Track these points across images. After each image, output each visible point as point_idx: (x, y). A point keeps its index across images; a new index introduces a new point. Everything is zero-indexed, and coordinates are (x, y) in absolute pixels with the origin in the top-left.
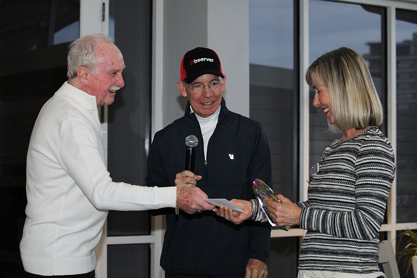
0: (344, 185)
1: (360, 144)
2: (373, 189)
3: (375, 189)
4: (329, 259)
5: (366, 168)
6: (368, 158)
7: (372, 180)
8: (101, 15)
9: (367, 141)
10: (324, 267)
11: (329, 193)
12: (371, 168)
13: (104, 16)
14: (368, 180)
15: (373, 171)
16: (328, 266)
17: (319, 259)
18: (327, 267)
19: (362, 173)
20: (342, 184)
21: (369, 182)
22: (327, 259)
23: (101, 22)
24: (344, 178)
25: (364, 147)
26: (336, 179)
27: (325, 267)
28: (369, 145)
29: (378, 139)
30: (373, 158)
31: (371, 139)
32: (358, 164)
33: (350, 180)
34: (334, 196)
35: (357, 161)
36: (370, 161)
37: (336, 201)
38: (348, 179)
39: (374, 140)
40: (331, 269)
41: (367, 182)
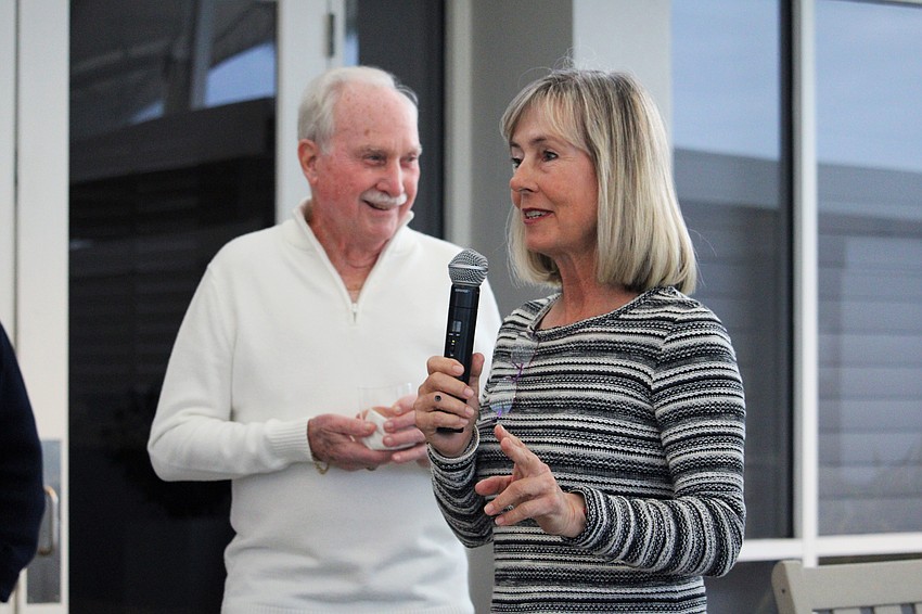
1: (661, 333)
3: (722, 446)
6: (692, 367)
7: (714, 423)
9: (682, 322)
12: (707, 391)
19: (683, 408)
25: (677, 339)
28: (688, 333)
31: (689, 316)
39: (699, 320)
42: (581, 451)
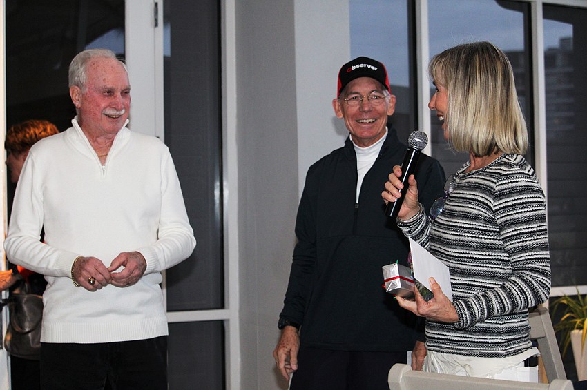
1: (496, 180)
9: (504, 175)
25: (501, 184)
28: (507, 181)
29: (518, 172)
31: (509, 172)
39: (513, 174)
42: (459, 238)
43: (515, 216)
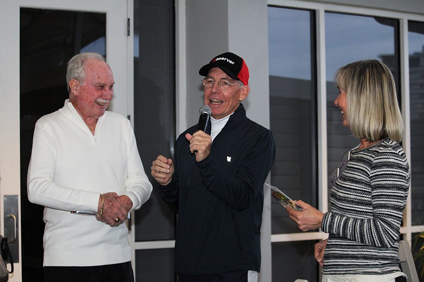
0: (359, 195)
1: (374, 156)
2: (388, 200)
3: (390, 200)
4: (350, 263)
5: (380, 180)
6: (381, 170)
7: (387, 191)
8: (126, 30)
9: (380, 153)
10: (345, 271)
11: (346, 202)
12: (385, 179)
13: (129, 31)
14: (383, 191)
15: (387, 182)
16: (349, 269)
17: (340, 263)
18: (348, 271)
19: (377, 184)
20: (357, 194)
21: (384, 193)
22: (348, 263)
23: (126, 37)
24: (360, 189)
25: (377, 159)
26: (352, 189)
27: (347, 271)
28: (381, 157)
29: (391, 151)
30: (386, 170)
31: (384, 151)
32: (372, 175)
33: (365, 190)
34: (350, 205)
35: (371, 172)
36: (384, 172)
37: (352, 210)
38: (363, 189)
39: (386, 152)
40: (352, 272)
41: (382, 193)
43: (381, 182)
